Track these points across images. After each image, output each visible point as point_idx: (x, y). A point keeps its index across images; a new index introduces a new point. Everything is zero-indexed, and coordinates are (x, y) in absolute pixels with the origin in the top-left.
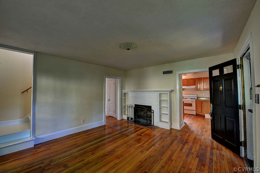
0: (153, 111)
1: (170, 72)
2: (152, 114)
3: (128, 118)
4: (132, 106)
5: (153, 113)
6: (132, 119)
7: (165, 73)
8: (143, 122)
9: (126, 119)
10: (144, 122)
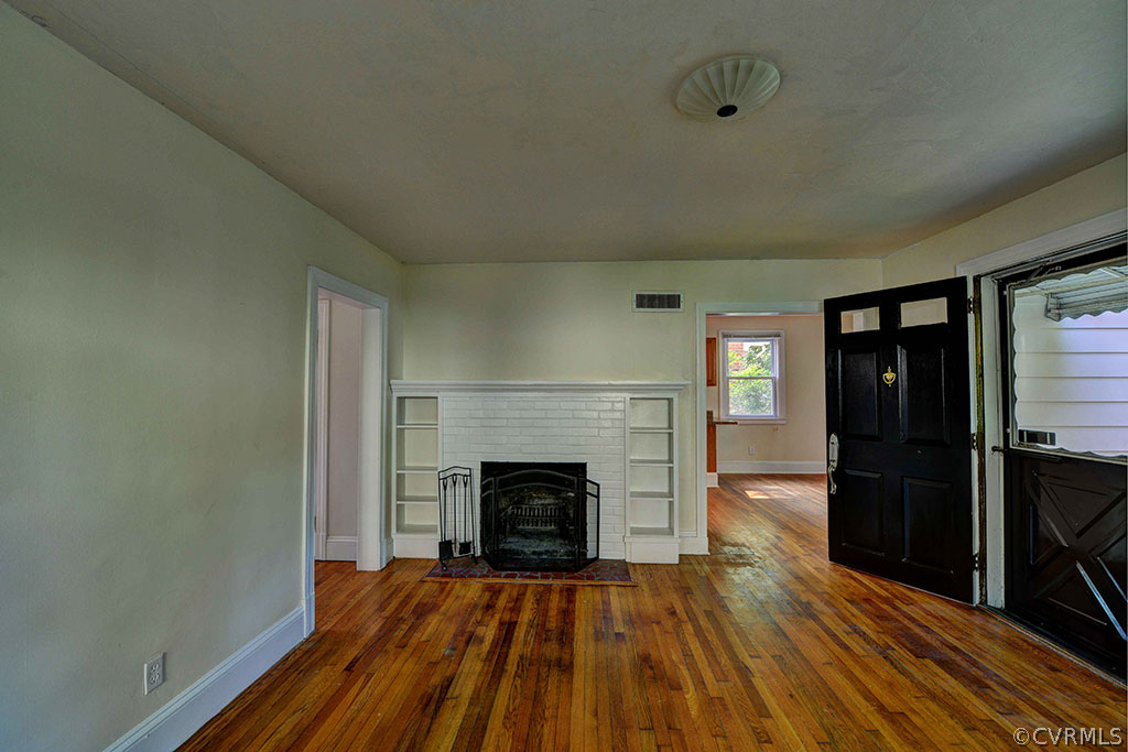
0: (598, 485)
1: (671, 302)
2: (590, 501)
3: (445, 547)
4: (467, 472)
5: (598, 497)
6: (466, 547)
7: (645, 301)
8: (534, 553)
9: (435, 555)
10: (540, 553)
